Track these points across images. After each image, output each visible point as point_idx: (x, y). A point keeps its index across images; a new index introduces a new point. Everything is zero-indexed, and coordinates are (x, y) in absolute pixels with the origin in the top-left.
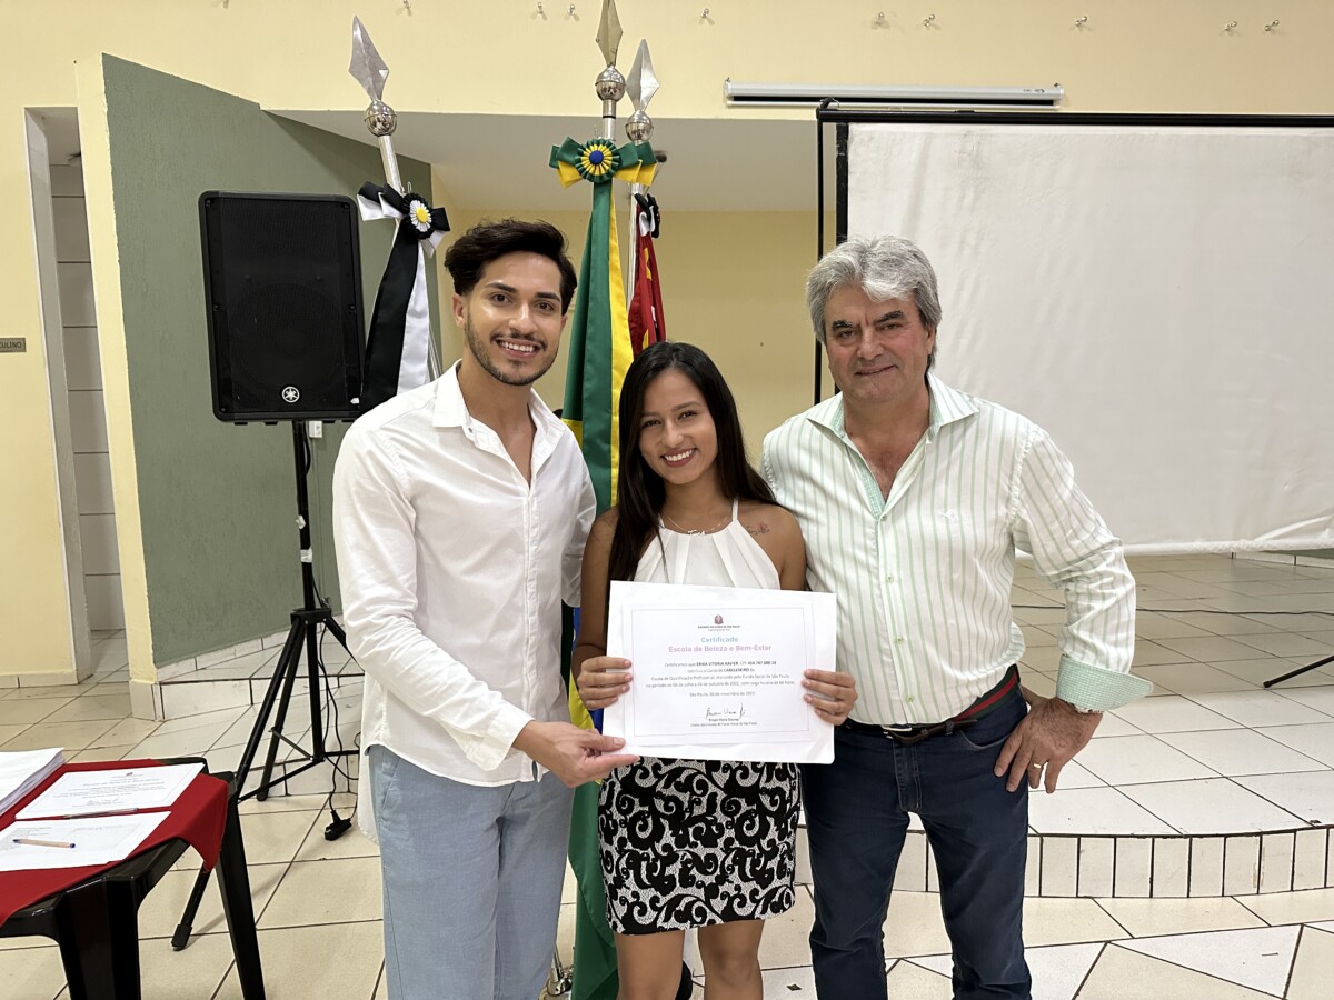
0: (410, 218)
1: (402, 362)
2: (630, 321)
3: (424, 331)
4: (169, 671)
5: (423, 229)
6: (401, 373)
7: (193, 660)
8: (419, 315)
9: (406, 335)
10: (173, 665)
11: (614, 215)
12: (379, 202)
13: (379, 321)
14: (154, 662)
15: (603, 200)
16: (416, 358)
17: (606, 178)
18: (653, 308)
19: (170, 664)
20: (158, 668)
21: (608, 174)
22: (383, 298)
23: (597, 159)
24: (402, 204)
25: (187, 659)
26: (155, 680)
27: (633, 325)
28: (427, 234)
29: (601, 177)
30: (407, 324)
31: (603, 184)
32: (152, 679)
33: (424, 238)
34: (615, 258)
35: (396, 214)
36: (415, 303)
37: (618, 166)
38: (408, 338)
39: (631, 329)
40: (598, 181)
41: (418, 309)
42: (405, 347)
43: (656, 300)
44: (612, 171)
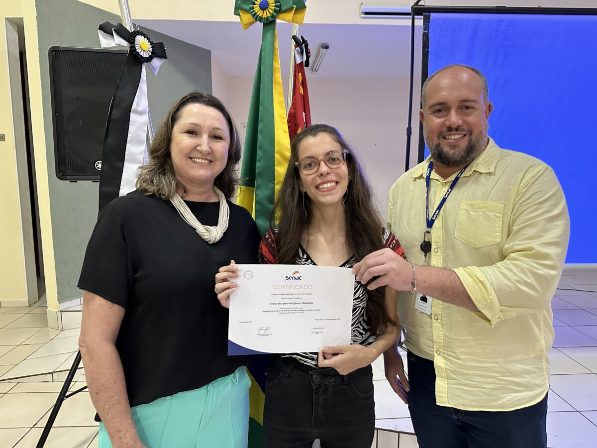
0: (135, 47)
1: (127, 145)
2: (289, 122)
3: (144, 124)
4: (66, 305)
5: (145, 55)
6: (127, 153)
7: (79, 299)
8: (141, 113)
9: (130, 126)
10: (68, 302)
11: (277, 46)
12: (113, 35)
13: (112, 117)
14: (58, 300)
15: (269, 35)
16: (138, 142)
17: (271, 19)
18: (304, 114)
19: (67, 301)
20: (60, 303)
21: (273, 16)
22: (116, 101)
23: (264, 7)
24: (130, 37)
25: (75, 299)
26: (58, 309)
27: (291, 124)
28: (149, 59)
29: (267, 19)
30: (131, 119)
31: (269, 24)
32: (57, 309)
33: (146, 62)
34: (278, 76)
35: (125, 43)
36: (137, 105)
37: (279, 11)
38: (131, 129)
39: (289, 128)
40: (265, 22)
41: (140, 109)
42: (129, 135)
43: (306, 108)
44: (275, 14)
